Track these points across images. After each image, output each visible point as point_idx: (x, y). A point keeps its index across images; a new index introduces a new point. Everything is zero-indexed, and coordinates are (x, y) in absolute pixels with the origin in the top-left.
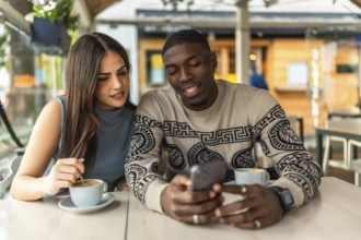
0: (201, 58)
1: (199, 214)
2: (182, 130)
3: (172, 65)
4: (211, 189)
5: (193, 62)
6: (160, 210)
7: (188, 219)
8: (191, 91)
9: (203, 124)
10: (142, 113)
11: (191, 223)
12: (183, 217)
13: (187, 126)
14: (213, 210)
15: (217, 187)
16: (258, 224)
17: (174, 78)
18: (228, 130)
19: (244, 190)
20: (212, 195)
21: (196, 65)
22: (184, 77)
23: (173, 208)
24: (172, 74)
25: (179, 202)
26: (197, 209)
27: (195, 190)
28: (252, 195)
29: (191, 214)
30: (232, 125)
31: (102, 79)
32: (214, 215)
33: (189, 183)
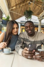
0: (32, 26)
1: (30, 56)
2: (27, 40)
3: (26, 26)
4: (33, 51)
5: (30, 26)
6: (21, 55)
7: (27, 57)
8: (30, 32)
9: (32, 39)
10: (20, 36)
11: (28, 58)
12: (26, 57)
13: (28, 40)
14: (33, 56)
15: (34, 51)
16: (43, 60)
17: (26, 29)
18: (37, 41)
19: (40, 52)
20: (33, 52)
21: (31, 27)
22: (29, 29)
23: (24, 54)
24: (26, 28)
25: (26, 53)
26: (30, 55)
27: (29, 51)
28: (42, 53)
29: (28, 56)
30: (37, 40)
31: (13, 29)
32: (33, 57)
33: (28, 49)
